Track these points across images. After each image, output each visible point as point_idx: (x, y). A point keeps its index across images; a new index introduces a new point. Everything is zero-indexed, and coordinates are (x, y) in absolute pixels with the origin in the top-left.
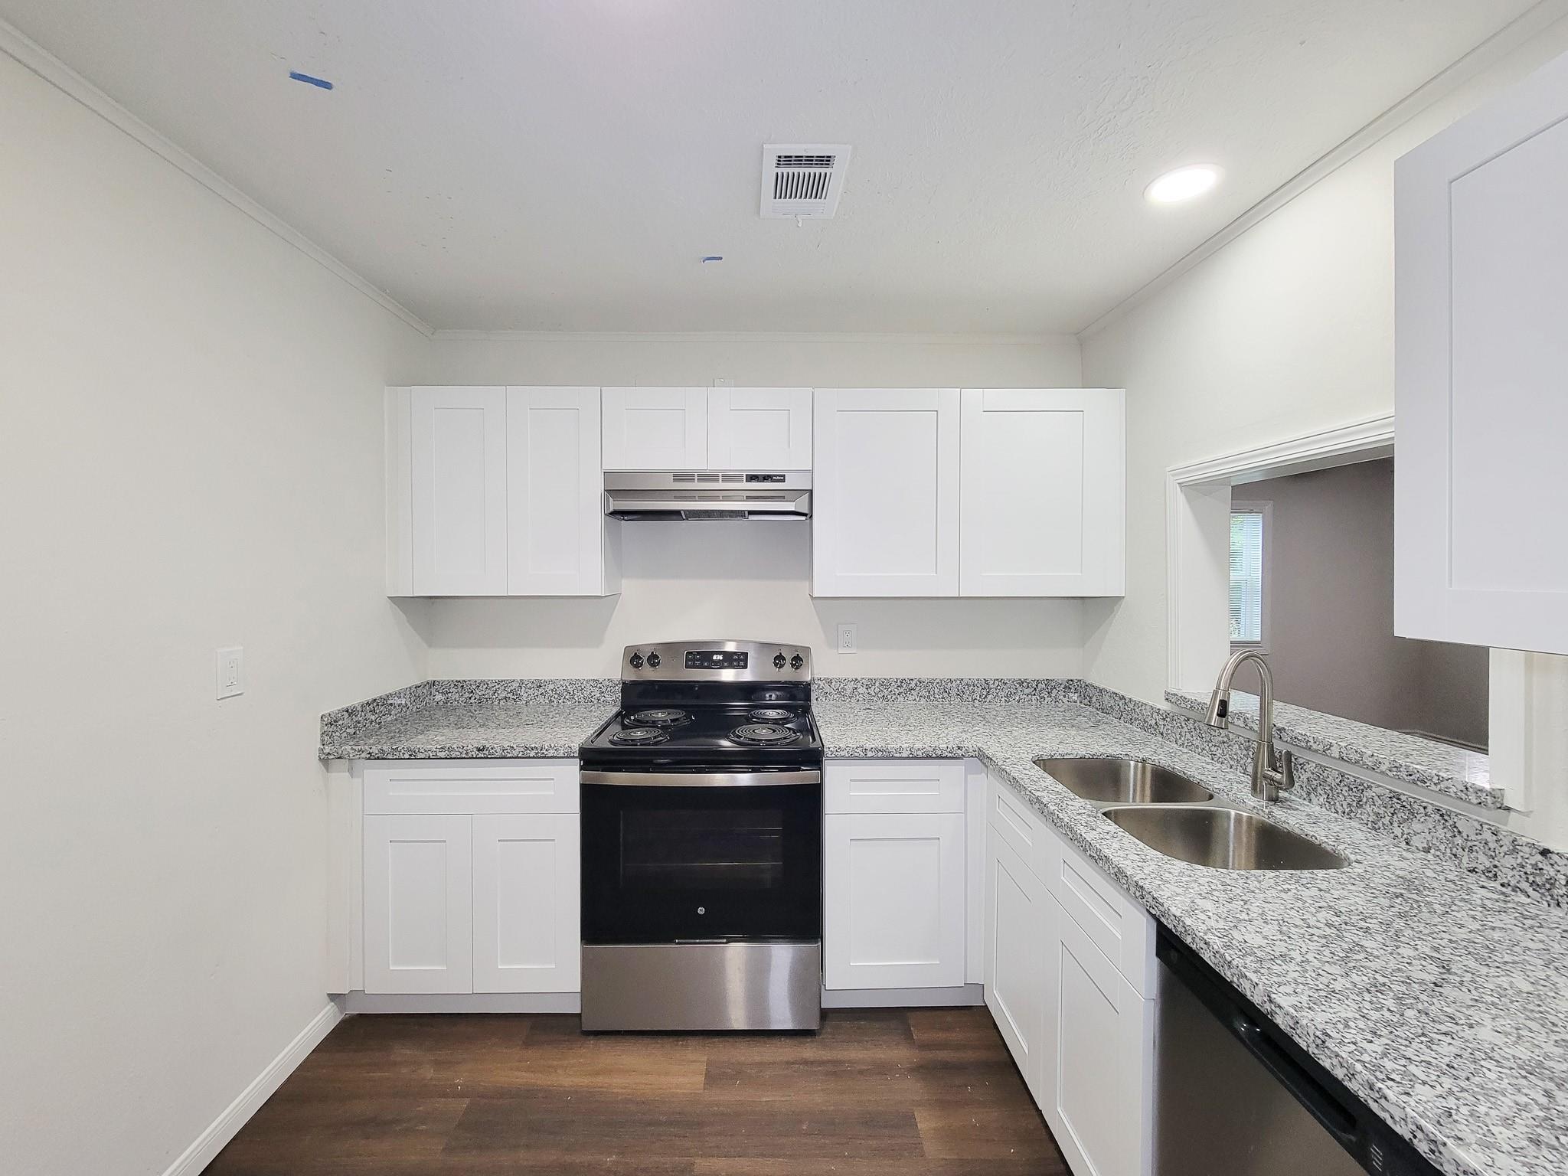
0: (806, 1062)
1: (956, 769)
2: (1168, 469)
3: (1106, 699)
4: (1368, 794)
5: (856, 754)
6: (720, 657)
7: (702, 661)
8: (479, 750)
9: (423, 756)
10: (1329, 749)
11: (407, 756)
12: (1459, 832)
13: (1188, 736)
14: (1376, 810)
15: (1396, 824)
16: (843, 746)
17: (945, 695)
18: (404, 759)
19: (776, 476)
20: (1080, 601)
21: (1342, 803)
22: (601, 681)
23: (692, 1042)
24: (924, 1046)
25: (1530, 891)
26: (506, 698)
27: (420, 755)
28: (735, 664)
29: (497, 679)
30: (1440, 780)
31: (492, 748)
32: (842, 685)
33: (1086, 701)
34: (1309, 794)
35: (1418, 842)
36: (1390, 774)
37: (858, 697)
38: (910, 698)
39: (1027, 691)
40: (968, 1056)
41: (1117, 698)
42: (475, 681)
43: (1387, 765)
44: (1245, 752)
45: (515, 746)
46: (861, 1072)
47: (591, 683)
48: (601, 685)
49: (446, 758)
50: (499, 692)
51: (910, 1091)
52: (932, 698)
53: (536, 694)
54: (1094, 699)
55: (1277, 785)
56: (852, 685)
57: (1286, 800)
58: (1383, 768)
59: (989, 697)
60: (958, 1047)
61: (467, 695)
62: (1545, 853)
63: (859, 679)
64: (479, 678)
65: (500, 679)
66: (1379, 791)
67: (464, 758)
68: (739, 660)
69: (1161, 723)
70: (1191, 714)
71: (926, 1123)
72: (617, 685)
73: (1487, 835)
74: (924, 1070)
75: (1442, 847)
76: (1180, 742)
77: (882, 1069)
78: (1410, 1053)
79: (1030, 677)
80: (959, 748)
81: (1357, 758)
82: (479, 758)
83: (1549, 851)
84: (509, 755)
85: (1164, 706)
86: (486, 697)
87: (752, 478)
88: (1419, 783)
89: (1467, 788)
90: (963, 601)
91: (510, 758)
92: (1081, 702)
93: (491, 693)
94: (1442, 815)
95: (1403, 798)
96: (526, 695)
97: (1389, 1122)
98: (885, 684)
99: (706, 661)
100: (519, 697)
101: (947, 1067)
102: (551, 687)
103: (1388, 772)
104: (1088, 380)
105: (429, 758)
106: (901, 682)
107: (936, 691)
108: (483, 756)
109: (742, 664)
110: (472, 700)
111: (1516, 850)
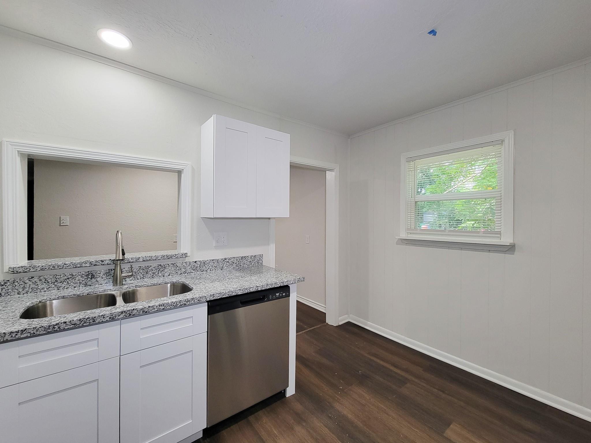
4: (150, 268)
10: (138, 259)
12: (178, 266)
14: (153, 272)
15: (160, 273)
25: (193, 272)
35: (167, 274)
36: (162, 259)
43: (161, 257)
58: (159, 258)
62: (195, 262)
66: (154, 266)
73: (184, 264)
75: (173, 272)
81: (150, 259)
88: (170, 258)
89: (182, 255)
94: (173, 264)
95: (162, 265)
103: (161, 259)
111: (190, 264)
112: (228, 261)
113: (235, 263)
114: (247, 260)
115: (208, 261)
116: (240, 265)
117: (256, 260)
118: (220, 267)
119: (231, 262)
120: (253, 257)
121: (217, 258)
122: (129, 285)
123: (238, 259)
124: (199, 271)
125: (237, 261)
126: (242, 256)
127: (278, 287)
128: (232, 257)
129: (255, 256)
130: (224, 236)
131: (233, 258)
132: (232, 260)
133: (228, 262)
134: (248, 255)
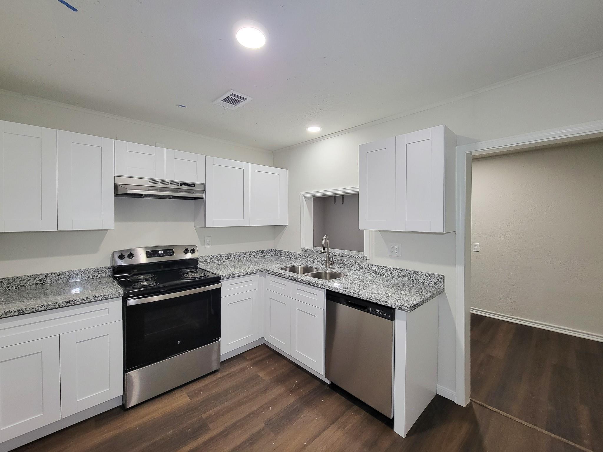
0: (220, 378)
1: (256, 276)
2: (301, 192)
3: (283, 253)
4: (346, 262)
5: (231, 276)
6: (162, 252)
7: (154, 254)
8: (67, 302)
9: (29, 312)
10: (339, 255)
11: (16, 314)
12: (361, 265)
13: (307, 258)
14: (347, 265)
15: (351, 267)
16: (227, 274)
17: (239, 257)
18: (15, 316)
19: (192, 184)
20: (273, 227)
21: (341, 266)
22: (98, 268)
23: (176, 391)
24: (252, 359)
25: (371, 272)
26: (35, 284)
27: (26, 312)
28: (169, 254)
29: (29, 275)
30: (358, 256)
31: (75, 300)
32: (207, 258)
33: (276, 255)
34: (335, 265)
35: (354, 269)
37: (212, 262)
38: (229, 260)
39: (261, 254)
40: (264, 356)
41: (286, 252)
42: (12, 278)
44: (321, 259)
45: (89, 297)
46: (238, 372)
47: (93, 270)
48: (98, 270)
49: (45, 310)
50: (31, 281)
51: (253, 370)
52: (235, 259)
53: (57, 279)
54: (279, 254)
55: (330, 264)
56: (210, 258)
57: (331, 267)
59: (251, 257)
60: (260, 355)
61: (6, 286)
62: (372, 265)
63: (212, 255)
64: (15, 276)
65: (31, 274)
66: (348, 261)
67: (57, 308)
68: (170, 252)
69: (300, 256)
70: (308, 253)
71: (261, 374)
72: (107, 269)
73: (365, 265)
74: (255, 364)
75: (358, 269)
76: (305, 260)
77: (243, 369)
78: (372, 293)
79: (262, 250)
80: (258, 270)
82: (67, 306)
83: (373, 265)
84: (85, 302)
85: (300, 252)
86: (21, 285)
87: (182, 184)
88: (355, 258)
90: (251, 227)
91: (86, 303)
92: (274, 255)
93: (24, 282)
94: (358, 263)
95: (352, 261)
96: (50, 280)
97: (374, 302)
98: (221, 256)
99: (156, 254)
100: (45, 282)
101: (261, 361)
102: (68, 274)
104: (275, 165)
105: (33, 312)
106: (226, 255)
107: (237, 256)
108: (69, 305)
109: (171, 254)
110: (10, 288)
111: (369, 266)
112: (400, 271)
113: (407, 276)
114: (421, 276)
115: (382, 267)
116: (413, 280)
117: (432, 280)
118: (392, 275)
119: (402, 274)
120: (428, 275)
121: (390, 267)
122: (335, 269)
123: (410, 272)
124: (375, 273)
125: (409, 274)
126: (415, 270)
127: (374, 303)
128: (404, 268)
129: (431, 275)
130: (397, 247)
131: (405, 270)
132: (404, 272)
133: (400, 273)
134: (422, 271)
